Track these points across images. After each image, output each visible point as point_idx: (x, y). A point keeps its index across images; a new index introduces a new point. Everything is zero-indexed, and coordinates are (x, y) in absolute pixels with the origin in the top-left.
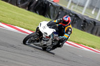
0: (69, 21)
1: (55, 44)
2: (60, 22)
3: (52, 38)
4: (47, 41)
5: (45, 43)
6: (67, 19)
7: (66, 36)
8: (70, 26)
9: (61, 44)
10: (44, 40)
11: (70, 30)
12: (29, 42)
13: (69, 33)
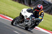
2: (35, 9)
5: (27, 24)
6: (40, 7)
9: (37, 23)
11: (42, 14)
12: (15, 24)
13: (42, 16)
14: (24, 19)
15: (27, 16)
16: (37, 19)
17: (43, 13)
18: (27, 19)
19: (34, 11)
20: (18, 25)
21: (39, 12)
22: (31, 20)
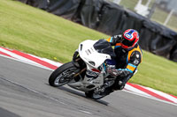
0: (135, 39)
1: (109, 84)
4: (95, 78)
7: (130, 67)
8: (138, 49)
9: (121, 82)
10: (88, 76)
11: (138, 56)
13: (136, 61)
14: (86, 70)
15: (93, 63)
17: (139, 53)
19: (113, 47)
20: (66, 86)
21: (127, 52)
22: (104, 74)
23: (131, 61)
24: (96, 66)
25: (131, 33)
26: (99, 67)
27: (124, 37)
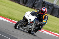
0: (45, 11)
1: (37, 28)
3: (34, 23)
4: (31, 25)
5: (30, 27)
6: (44, 10)
9: (41, 27)
11: (47, 17)
13: (46, 19)
14: (28, 23)
16: (41, 22)
18: (31, 22)
23: (44, 19)
24: (32, 21)
25: (44, 9)
26: (33, 21)
27: (41, 10)
